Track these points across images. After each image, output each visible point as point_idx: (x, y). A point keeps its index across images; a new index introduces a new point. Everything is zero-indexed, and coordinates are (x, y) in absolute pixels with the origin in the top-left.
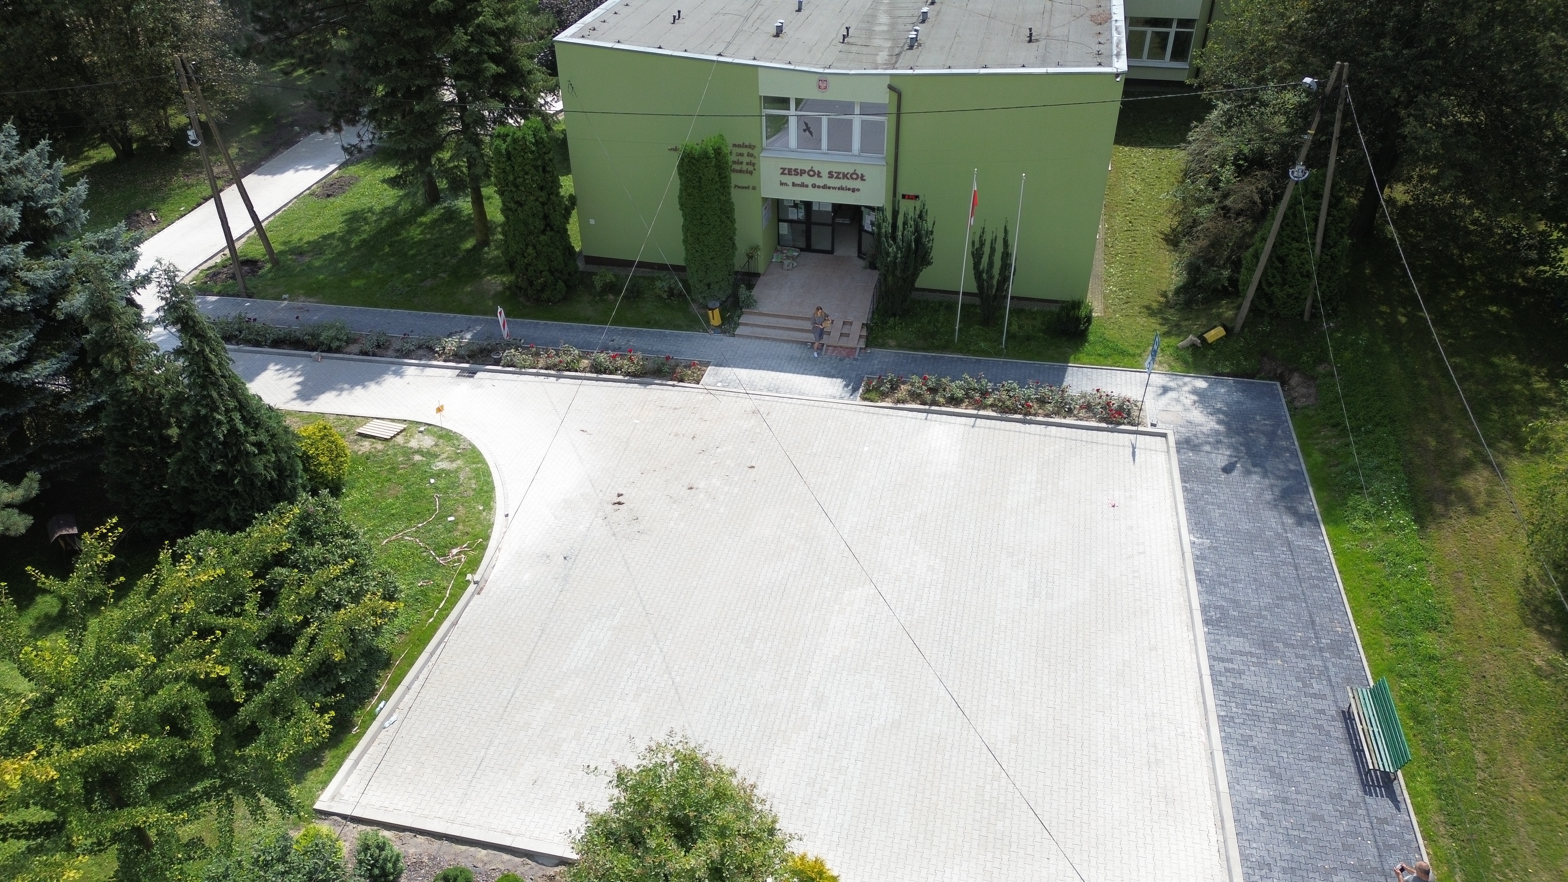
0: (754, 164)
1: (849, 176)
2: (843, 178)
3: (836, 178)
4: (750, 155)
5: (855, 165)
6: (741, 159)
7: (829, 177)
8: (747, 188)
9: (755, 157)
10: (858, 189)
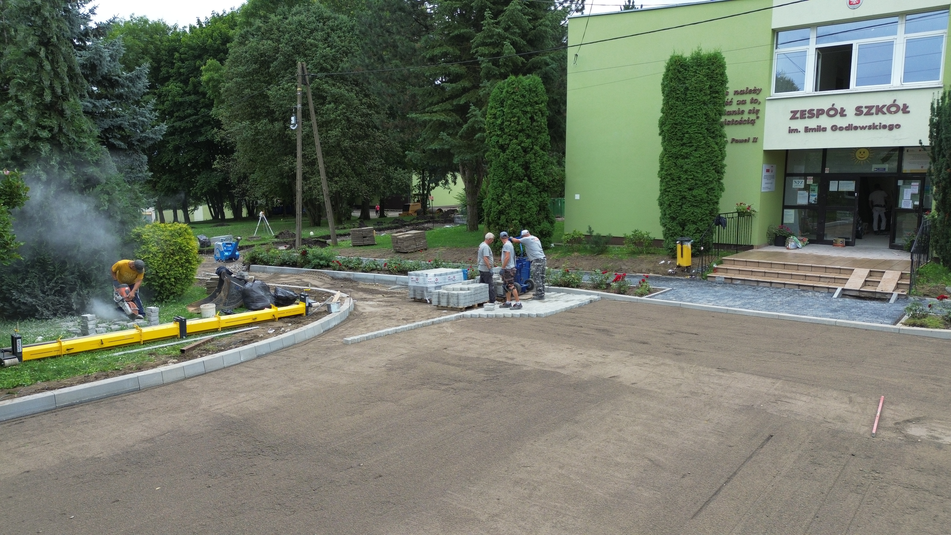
0: (758, 111)
1: (885, 110)
2: (877, 114)
3: (866, 114)
4: (754, 101)
5: (895, 93)
6: (742, 107)
7: (856, 114)
8: (746, 141)
9: (760, 103)
10: (897, 125)
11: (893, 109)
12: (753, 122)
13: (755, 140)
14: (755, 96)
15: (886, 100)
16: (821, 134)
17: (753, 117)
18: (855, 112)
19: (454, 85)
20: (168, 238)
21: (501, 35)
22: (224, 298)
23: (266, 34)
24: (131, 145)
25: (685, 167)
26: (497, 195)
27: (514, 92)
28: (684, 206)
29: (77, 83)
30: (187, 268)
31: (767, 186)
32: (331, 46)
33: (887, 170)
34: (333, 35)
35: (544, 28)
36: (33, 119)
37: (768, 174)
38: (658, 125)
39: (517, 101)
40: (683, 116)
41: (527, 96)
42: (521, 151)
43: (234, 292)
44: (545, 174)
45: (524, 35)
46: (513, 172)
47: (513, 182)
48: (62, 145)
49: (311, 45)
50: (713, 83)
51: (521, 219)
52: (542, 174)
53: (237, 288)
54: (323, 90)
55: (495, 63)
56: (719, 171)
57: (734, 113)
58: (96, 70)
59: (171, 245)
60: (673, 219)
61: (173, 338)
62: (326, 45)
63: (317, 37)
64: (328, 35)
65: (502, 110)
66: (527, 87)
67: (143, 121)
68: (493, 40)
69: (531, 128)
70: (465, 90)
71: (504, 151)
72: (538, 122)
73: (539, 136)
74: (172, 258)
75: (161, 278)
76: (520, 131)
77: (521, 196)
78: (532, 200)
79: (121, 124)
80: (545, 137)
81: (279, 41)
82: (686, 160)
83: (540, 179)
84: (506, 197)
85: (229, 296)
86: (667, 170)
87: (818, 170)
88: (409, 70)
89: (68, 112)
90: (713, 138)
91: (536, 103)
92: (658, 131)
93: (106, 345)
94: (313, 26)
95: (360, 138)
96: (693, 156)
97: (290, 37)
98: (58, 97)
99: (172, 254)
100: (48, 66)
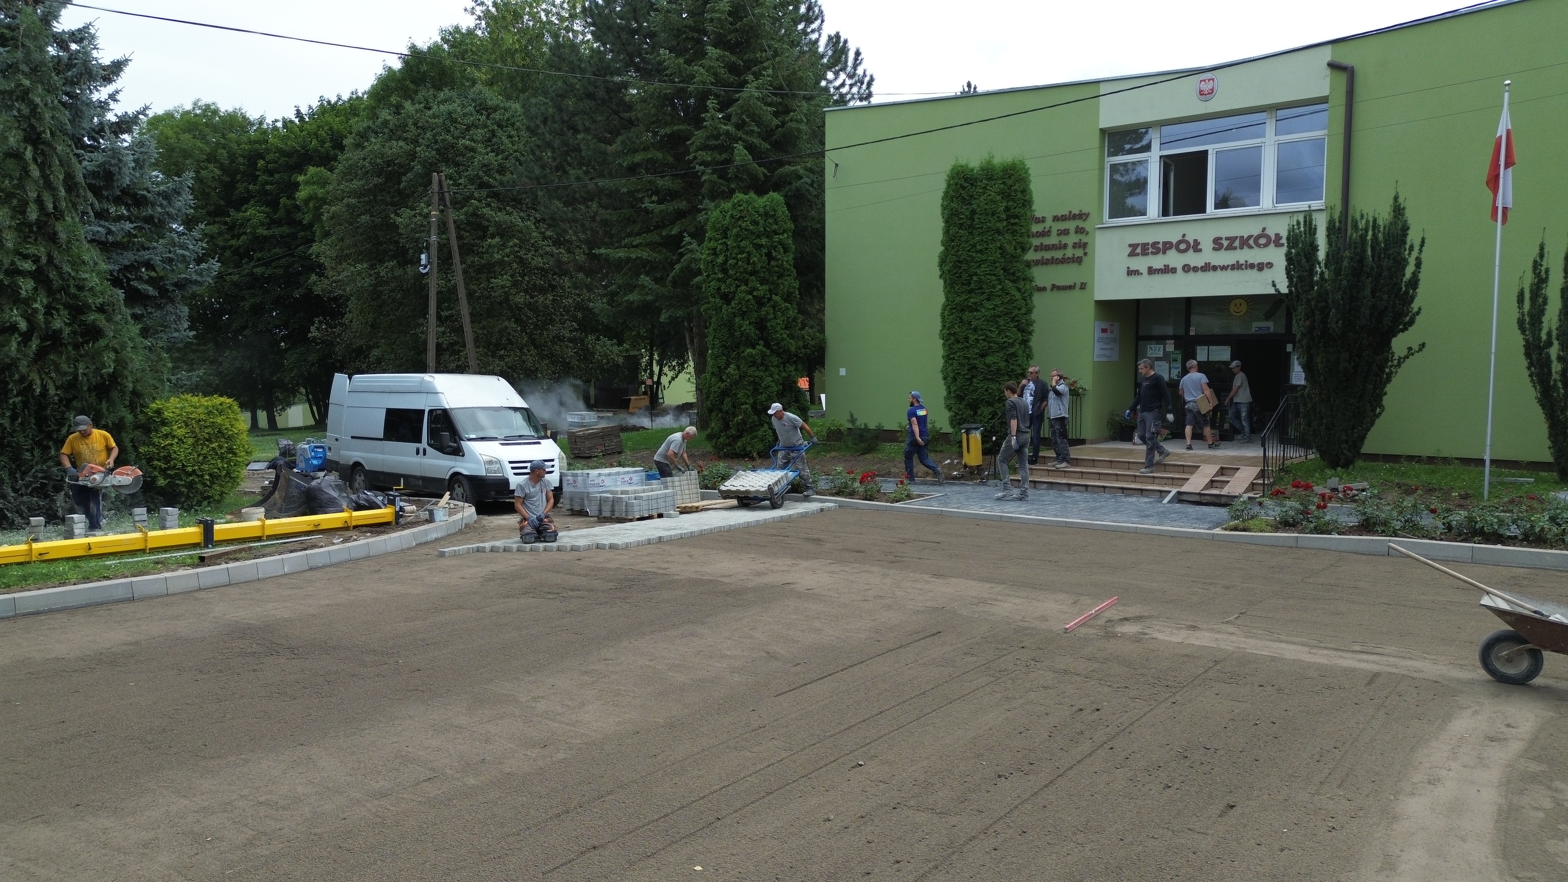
0: (1085, 244)
1: (1251, 242)
2: (1241, 248)
3: (1227, 249)
4: (1079, 231)
5: (1264, 218)
6: (1065, 239)
7: (1214, 249)
8: (1071, 288)
9: (1087, 233)
10: (1268, 263)
11: (1262, 241)
12: (1078, 261)
13: (1083, 286)
14: (1080, 223)
15: (1252, 229)
16: (1169, 277)
17: (1079, 253)
18: (1212, 245)
19: (662, 207)
20: (203, 417)
21: (731, 135)
22: (279, 502)
23: (395, 132)
24: (163, 292)
25: (974, 323)
26: (719, 367)
27: (741, 217)
28: (975, 380)
29: (78, 196)
30: (230, 460)
31: (1104, 352)
32: (497, 151)
33: (1272, 330)
34: (500, 133)
35: (794, 125)
36: (10, 245)
37: (1104, 335)
38: (937, 264)
39: (746, 230)
40: (969, 251)
41: (762, 222)
42: (753, 302)
43: (295, 492)
44: (791, 336)
45: (767, 134)
46: (742, 334)
47: (742, 348)
48: (52, 281)
49: (466, 148)
50: (1011, 203)
51: (755, 403)
52: (785, 336)
53: (298, 486)
54: (482, 216)
55: (723, 175)
56: (1025, 330)
57: (1053, 247)
58: (112, 180)
59: (206, 427)
60: (960, 398)
61: (195, 546)
62: (489, 149)
63: (475, 137)
64: (493, 134)
65: (725, 243)
66: (761, 210)
67: (183, 256)
68: (720, 142)
69: (768, 270)
70: (680, 215)
71: (728, 303)
72: (778, 260)
73: (780, 281)
74: (208, 447)
75: (190, 474)
76: (752, 273)
77: (754, 369)
78: (771, 375)
79: (150, 259)
80: (791, 283)
81: (417, 142)
82: (975, 313)
83: (782, 344)
84: (731, 369)
85: (287, 499)
86: (949, 328)
87: (1181, 332)
88: (596, 184)
89: (63, 236)
90: (1013, 281)
91: (776, 233)
92: (938, 273)
93: (95, 551)
94: (469, 120)
95: (543, 291)
96: (984, 307)
97: (434, 136)
98: (48, 215)
99: (208, 440)
100: (35, 172)
